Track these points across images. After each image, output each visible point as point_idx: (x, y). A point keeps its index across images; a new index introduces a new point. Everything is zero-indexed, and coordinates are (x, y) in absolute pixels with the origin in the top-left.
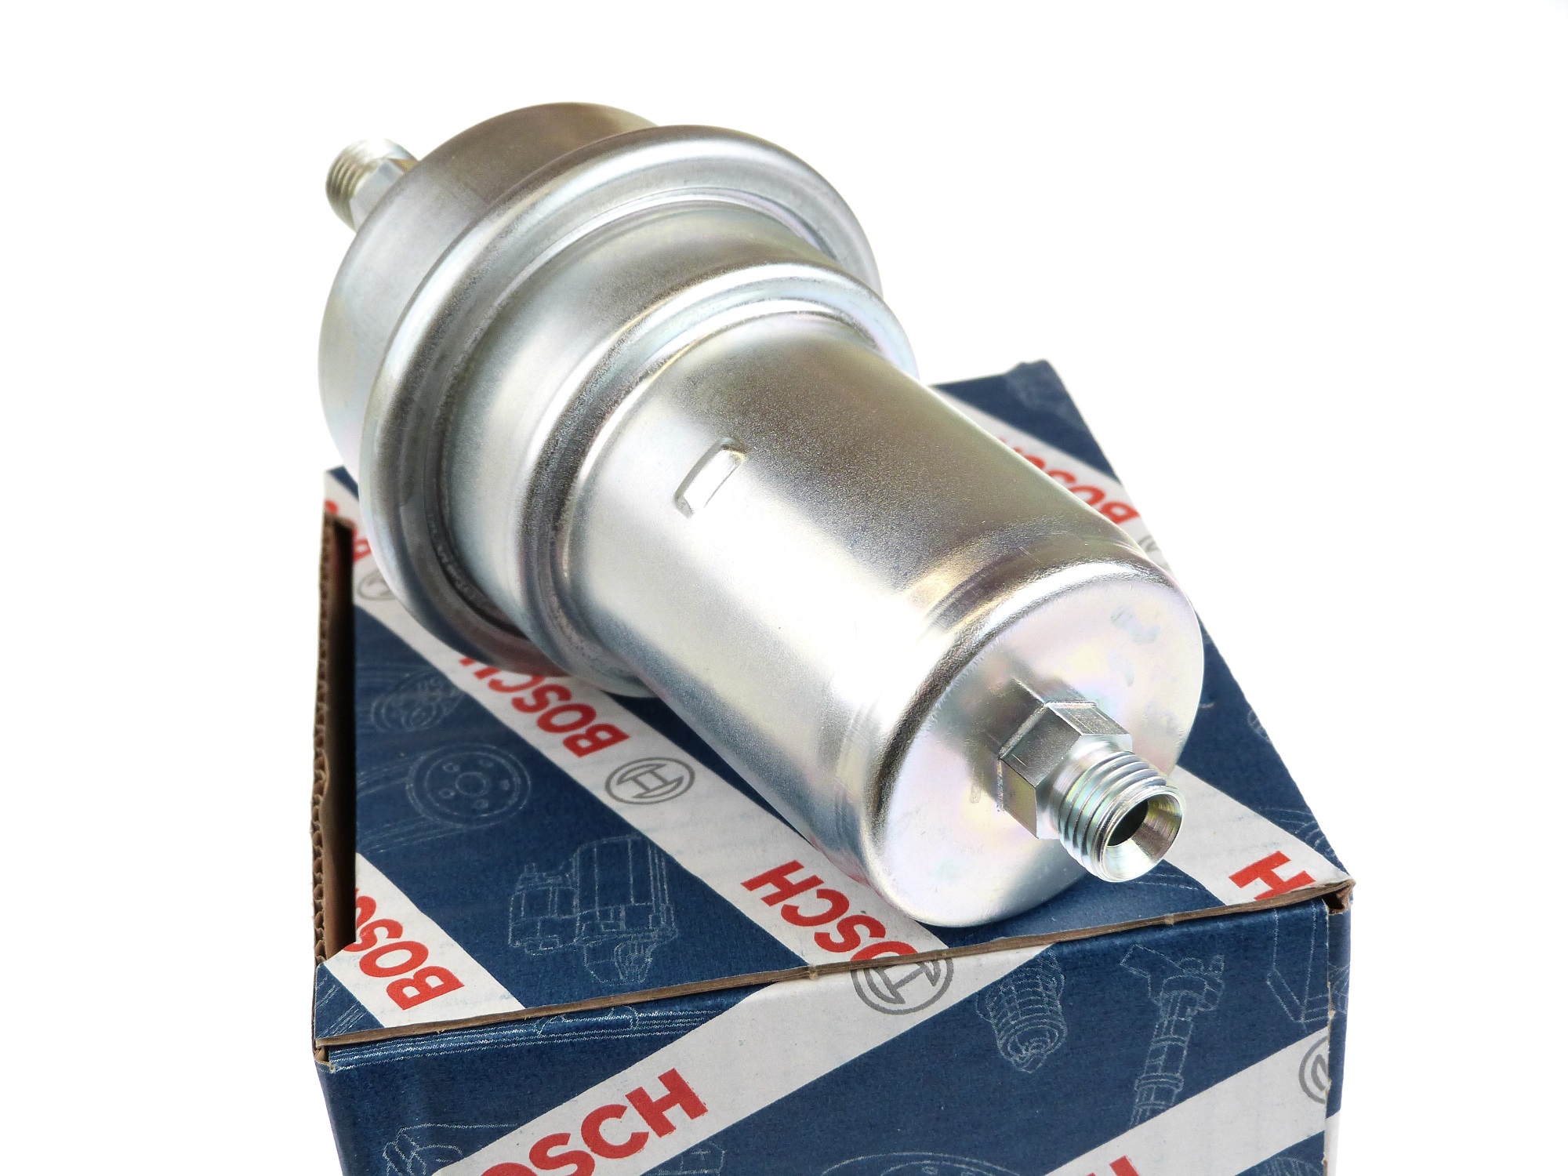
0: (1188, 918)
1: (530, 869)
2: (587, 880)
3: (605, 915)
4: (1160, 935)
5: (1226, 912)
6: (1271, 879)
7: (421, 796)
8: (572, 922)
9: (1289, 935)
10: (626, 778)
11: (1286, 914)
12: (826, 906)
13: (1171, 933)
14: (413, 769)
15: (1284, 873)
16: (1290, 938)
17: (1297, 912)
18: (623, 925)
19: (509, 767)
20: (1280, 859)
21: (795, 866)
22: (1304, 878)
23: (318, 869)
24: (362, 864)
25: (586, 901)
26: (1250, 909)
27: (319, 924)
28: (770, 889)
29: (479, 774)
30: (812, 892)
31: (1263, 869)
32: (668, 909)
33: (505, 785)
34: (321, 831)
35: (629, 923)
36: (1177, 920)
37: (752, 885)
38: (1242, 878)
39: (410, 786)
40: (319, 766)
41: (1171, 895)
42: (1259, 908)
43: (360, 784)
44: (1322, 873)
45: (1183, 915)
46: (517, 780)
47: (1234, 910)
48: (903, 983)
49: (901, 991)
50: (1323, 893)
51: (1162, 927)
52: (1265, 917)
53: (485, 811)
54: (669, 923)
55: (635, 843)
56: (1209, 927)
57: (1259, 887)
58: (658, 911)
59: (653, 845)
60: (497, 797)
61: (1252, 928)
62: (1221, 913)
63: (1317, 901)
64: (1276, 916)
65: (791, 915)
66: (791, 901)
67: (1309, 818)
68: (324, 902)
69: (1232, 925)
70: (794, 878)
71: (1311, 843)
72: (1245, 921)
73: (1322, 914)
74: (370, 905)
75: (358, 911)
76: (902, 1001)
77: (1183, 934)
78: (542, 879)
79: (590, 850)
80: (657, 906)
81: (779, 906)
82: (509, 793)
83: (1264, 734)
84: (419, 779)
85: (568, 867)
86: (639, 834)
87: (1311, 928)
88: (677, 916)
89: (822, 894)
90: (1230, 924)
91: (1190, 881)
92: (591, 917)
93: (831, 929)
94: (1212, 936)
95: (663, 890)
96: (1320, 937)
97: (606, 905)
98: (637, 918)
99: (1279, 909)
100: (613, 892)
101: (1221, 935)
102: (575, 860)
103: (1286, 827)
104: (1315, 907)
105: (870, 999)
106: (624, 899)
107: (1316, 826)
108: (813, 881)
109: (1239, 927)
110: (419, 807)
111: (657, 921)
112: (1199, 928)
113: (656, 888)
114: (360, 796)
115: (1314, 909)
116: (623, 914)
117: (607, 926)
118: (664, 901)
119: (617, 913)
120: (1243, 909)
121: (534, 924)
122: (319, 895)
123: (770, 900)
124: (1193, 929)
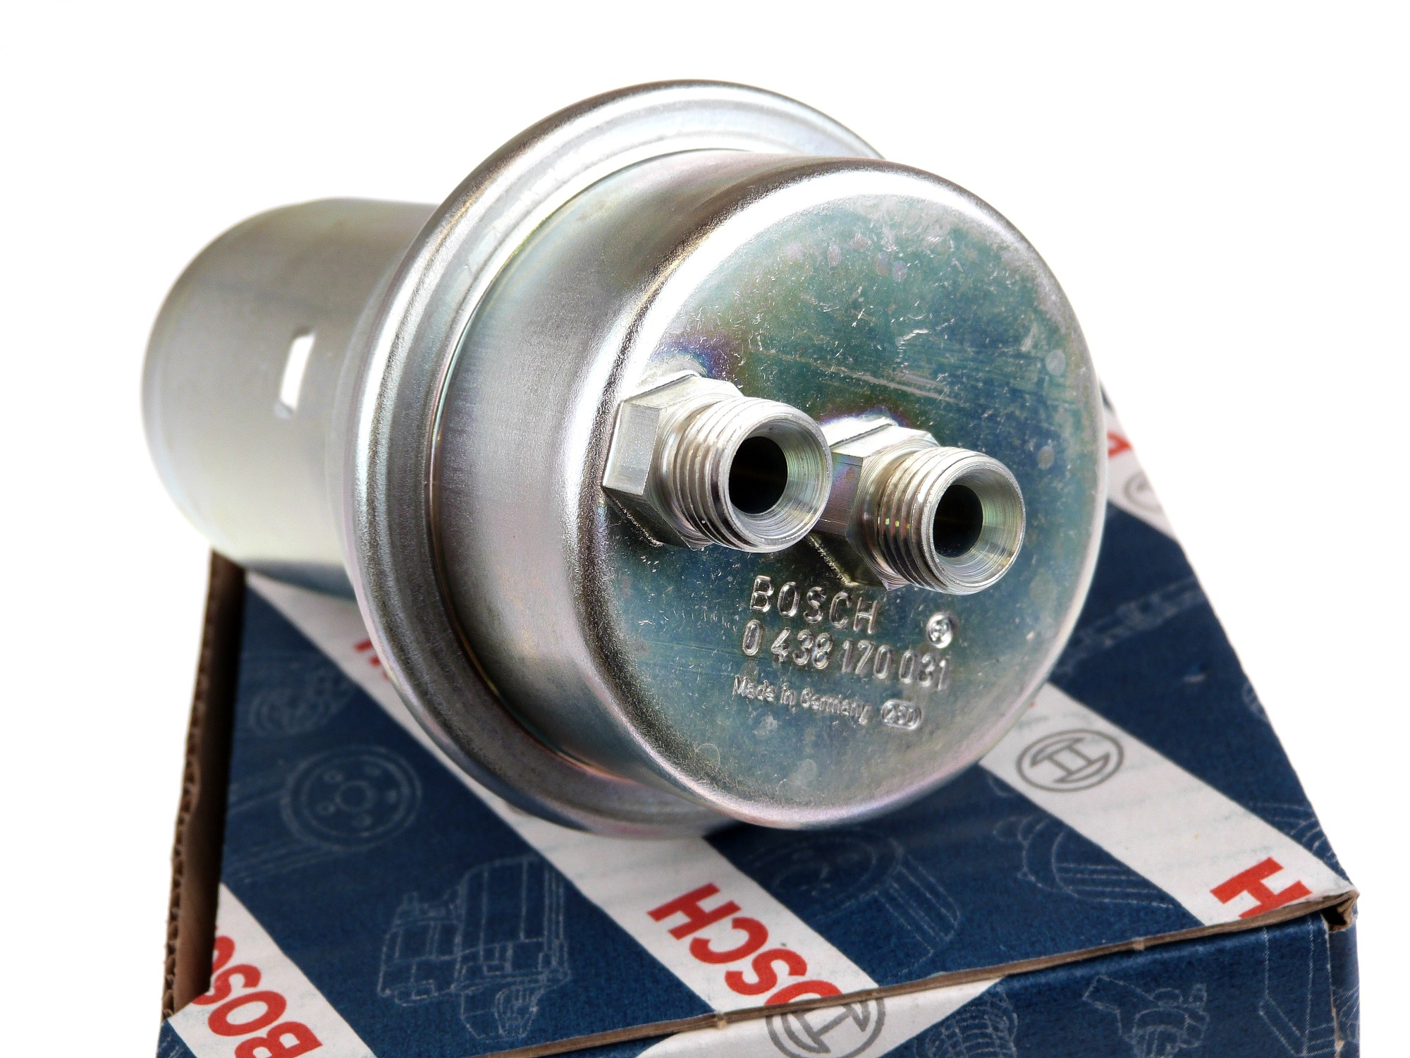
0: (1161, 941)
1: (411, 900)
2: (473, 910)
3: (489, 954)
4: (1127, 963)
5: (1206, 933)
6: (1260, 892)
7: (297, 813)
8: (451, 964)
9: (1282, 957)
11: (1277, 933)
12: (742, 937)
13: (1140, 960)
14: (291, 780)
15: (1276, 884)
16: (1285, 961)
17: (1291, 930)
18: (508, 967)
19: (398, 775)
20: (1270, 867)
21: (709, 890)
22: (1298, 889)
23: (175, 902)
24: (226, 898)
25: (470, 940)
26: (1234, 928)
27: (170, 970)
28: (680, 919)
29: (363, 784)
30: (727, 922)
31: (1250, 880)
32: (561, 947)
33: (392, 796)
34: (184, 857)
35: (517, 965)
36: (1149, 944)
37: (659, 914)
38: (1225, 892)
39: (285, 800)
40: (188, 778)
41: (1142, 914)
42: (1245, 927)
43: (232, 798)
44: (1320, 882)
45: (1156, 939)
46: (406, 790)
47: (1216, 931)
48: (827, 1028)
49: (824, 1038)
50: (1320, 907)
51: (1130, 953)
52: (1252, 938)
53: (367, 829)
54: (561, 963)
55: (531, 865)
56: (1186, 952)
57: (1245, 902)
58: (550, 948)
59: (551, 868)
60: (382, 812)
61: (1238, 951)
62: (1199, 934)
63: (1315, 916)
64: (1265, 936)
65: (701, 951)
66: (702, 934)
67: (1309, 814)
68: (178, 943)
69: (1213, 949)
70: (708, 905)
71: (1308, 846)
72: (1229, 944)
73: (1320, 932)
74: (228, 946)
75: (216, 954)
76: (827, 1051)
77: (1155, 961)
78: (423, 912)
79: (480, 875)
80: (550, 942)
81: (688, 940)
82: (394, 807)
83: (1261, 710)
84: (296, 792)
85: (454, 895)
86: (536, 854)
87: (1308, 950)
88: (571, 954)
89: (739, 924)
90: (1211, 947)
91: (1163, 897)
92: (474, 957)
93: (745, 967)
94: (1190, 963)
95: (558, 923)
96: (1320, 957)
97: (492, 941)
98: (525, 959)
99: (1270, 927)
100: (501, 926)
101: (1200, 960)
102: (462, 889)
103: (1281, 827)
104: (1312, 923)
105: (787, 1047)
106: (513, 934)
107: (1316, 824)
108: (730, 908)
109: (1221, 951)
110: (294, 826)
111: (547, 962)
112: (1175, 954)
113: (550, 920)
114: (232, 813)
115: (1311, 927)
116: (510, 953)
117: (491, 968)
118: (557, 936)
119: (503, 951)
120: (1227, 929)
121: (408, 968)
122: (173, 934)
123: (678, 933)
124: (1166, 955)
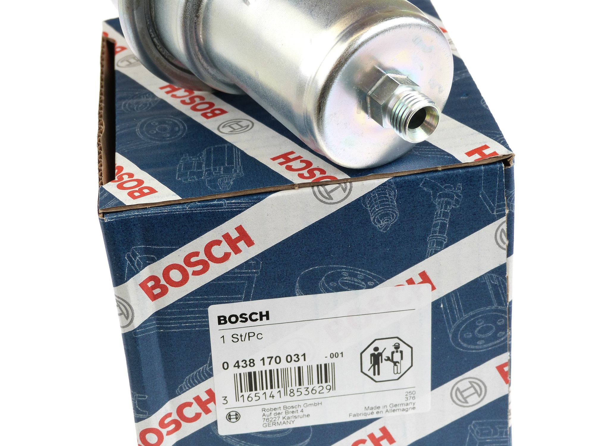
0: (447, 168)
1: (186, 156)
2: (208, 159)
3: (215, 169)
4: (435, 174)
5: (463, 166)
6: (481, 154)
7: (142, 133)
8: (202, 172)
9: (488, 176)
10: (226, 126)
11: (487, 167)
12: (304, 165)
13: (440, 173)
14: (139, 124)
15: (487, 152)
16: (489, 177)
17: (491, 166)
18: (222, 172)
19: (178, 123)
20: (486, 147)
21: (292, 153)
22: (495, 153)
23: (100, 157)
24: (118, 155)
25: (208, 165)
26: (472, 164)
27: (101, 175)
28: (282, 160)
29: (166, 126)
30: (299, 161)
31: (479, 151)
32: (240, 167)
33: (177, 129)
34: (101, 145)
35: (225, 172)
36: (443, 169)
37: (274, 159)
38: (470, 154)
39: (137, 130)
40: (100, 124)
41: (441, 159)
42: (476, 164)
43: (117, 130)
44: (501, 151)
45: (445, 166)
46: (181, 127)
47: (466, 165)
48: (332, 191)
49: (331, 194)
50: (502, 159)
51: (437, 171)
52: (478, 168)
53: (168, 137)
54: (240, 171)
55: (228, 147)
56: (455, 171)
57: (477, 156)
58: (236, 168)
59: (235, 147)
60: (173, 132)
61: (473, 172)
62: (460, 166)
63: (500, 162)
64: (483, 168)
65: (289, 168)
66: (289, 164)
67: (500, 133)
68: (102, 168)
69: (465, 171)
70: (291, 157)
71: (499, 142)
72: (470, 170)
73: (501, 167)
74: (121, 169)
75: (116, 171)
76: (332, 199)
77: (445, 174)
78: (190, 159)
79: (210, 149)
80: (236, 166)
81: (285, 165)
82: (178, 132)
83: (487, 106)
84: (141, 127)
85: (201, 155)
86: (230, 143)
87: (497, 173)
88: (244, 169)
89: (301, 161)
90: (464, 171)
91: (449, 155)
92: (210, 170)
93: (305, 173)
94: (456, 175)
95: (239, 161)
96: (501, 177)
97: (216, 166)
98: (227, 170)
99: (484, 165)
100: (218, 162)
101: (460, 174)
102: (204, 153)
103: (490, 137)
104: (499, 164)
105: (319, 197)
106: (223, 164)
107: (503, 136)
108: (299, 157)
109: (468, 172)
110: (142, 137)
111: (235, 171)
112: (452, 172)
113: (236, 161)
114: (117, 134)
115: (498, 165)
116: (222, 169)
117: (215, 173)
118: (239, 165)
119: (220, 169)
120: (470, 165)
121: (187, 173)
122: (100, 166)
123: (281, 164)
124: (449, 172)
